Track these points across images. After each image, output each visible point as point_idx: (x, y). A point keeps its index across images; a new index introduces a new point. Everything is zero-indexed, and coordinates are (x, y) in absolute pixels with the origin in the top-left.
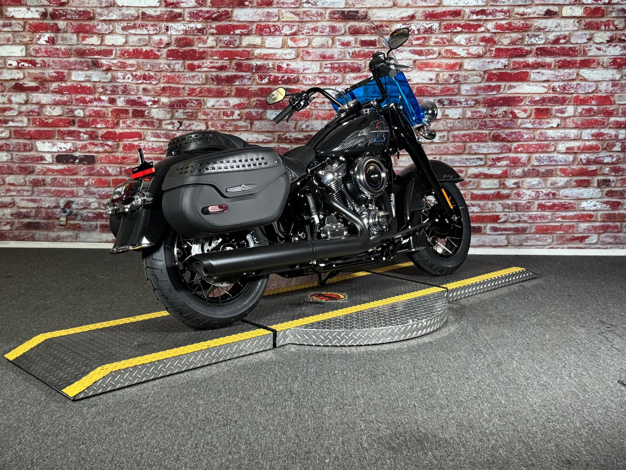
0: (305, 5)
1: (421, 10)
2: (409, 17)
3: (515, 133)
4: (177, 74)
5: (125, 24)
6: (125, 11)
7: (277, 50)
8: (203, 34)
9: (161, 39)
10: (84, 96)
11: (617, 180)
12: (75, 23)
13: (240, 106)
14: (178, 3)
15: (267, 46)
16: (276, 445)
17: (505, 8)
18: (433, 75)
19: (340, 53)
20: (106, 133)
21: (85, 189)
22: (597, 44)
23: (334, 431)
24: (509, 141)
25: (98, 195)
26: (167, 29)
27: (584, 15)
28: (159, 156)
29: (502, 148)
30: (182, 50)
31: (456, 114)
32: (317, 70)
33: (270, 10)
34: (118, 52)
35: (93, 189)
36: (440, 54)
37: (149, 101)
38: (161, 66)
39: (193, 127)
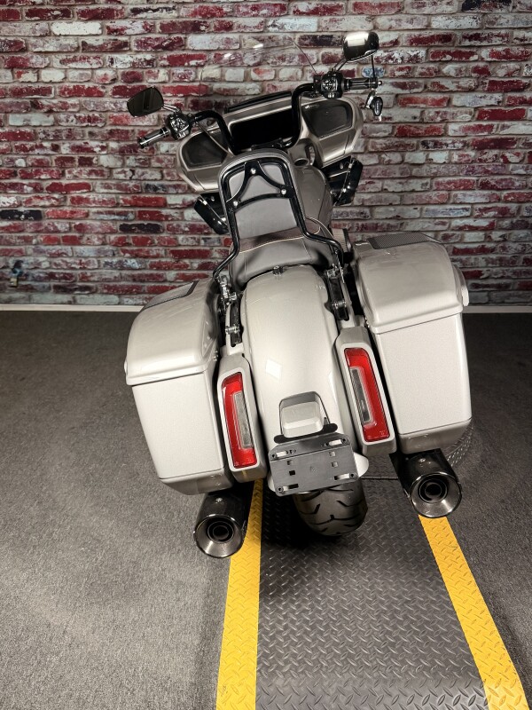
0: (270, 29)
1: (406, 33)
2: (391, 42)
3: (505, 180)
4: (126, 115)
5: (63, 56)
6: (63, 41)
7: (239, 84)
8: (153, 66)
9: (105, 74)
10: (24, 143)
12: (6, 56)
14: (123, 29)
15: (227, 79)
17: (503, 32)
18: (417, 112)
20: (51, 185)
21: (33, 247)
24: (498, 190)
25: (48, 253)
26: (112, 62)
28: (111, 209)
29: (490, 196)
30: (130, 86)
31: (441, 158)
33: (231, 36)
34: (58, 90)
35: (43, 247)
36: (426, 87)
37: (97, 146)
38: (106, 105)
39: (147, 176)
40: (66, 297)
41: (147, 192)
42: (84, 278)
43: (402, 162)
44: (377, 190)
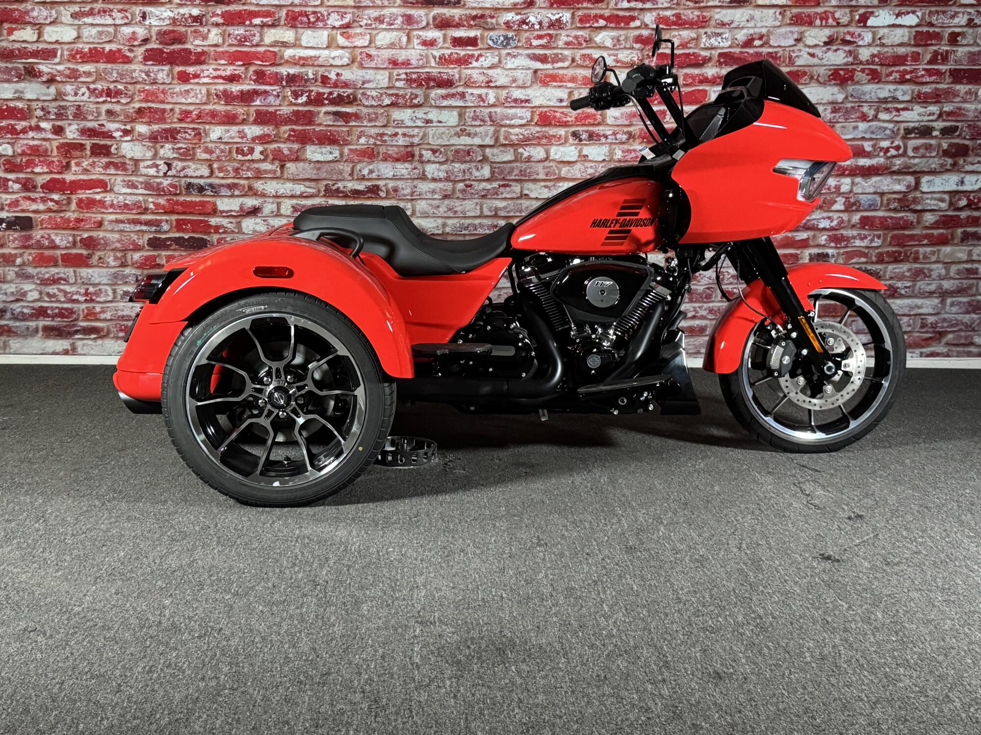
4: (162, 87)
5: (76, 8)
7: (321, 51)
8: (201, 24)
9: (134, 33)
10: (13, 122)
11: (838, 253)
13: (263, 139)
15: (304, 44)
16: (277, 665)
18: (563, 94)
19: (419, 57)
20: (48, 181)
21: (16, 269)
22: (809, 47)
23: (372, 640)
25: (38, 278)
26: (144, 16)
27: (790, 3)
28: (136, 217)
30: (168, 49)
31: (599, 154)
32: (385, 83)
34: (66, 53)
35: (31, 270)
36: (573, 60)
37: (117, 130)
38: (134, 75)
39: (190, 172)
40: (62, 344)
41: (189, 194)
42: (91, 315)
43: (547, 159)
44: (514, 195)
